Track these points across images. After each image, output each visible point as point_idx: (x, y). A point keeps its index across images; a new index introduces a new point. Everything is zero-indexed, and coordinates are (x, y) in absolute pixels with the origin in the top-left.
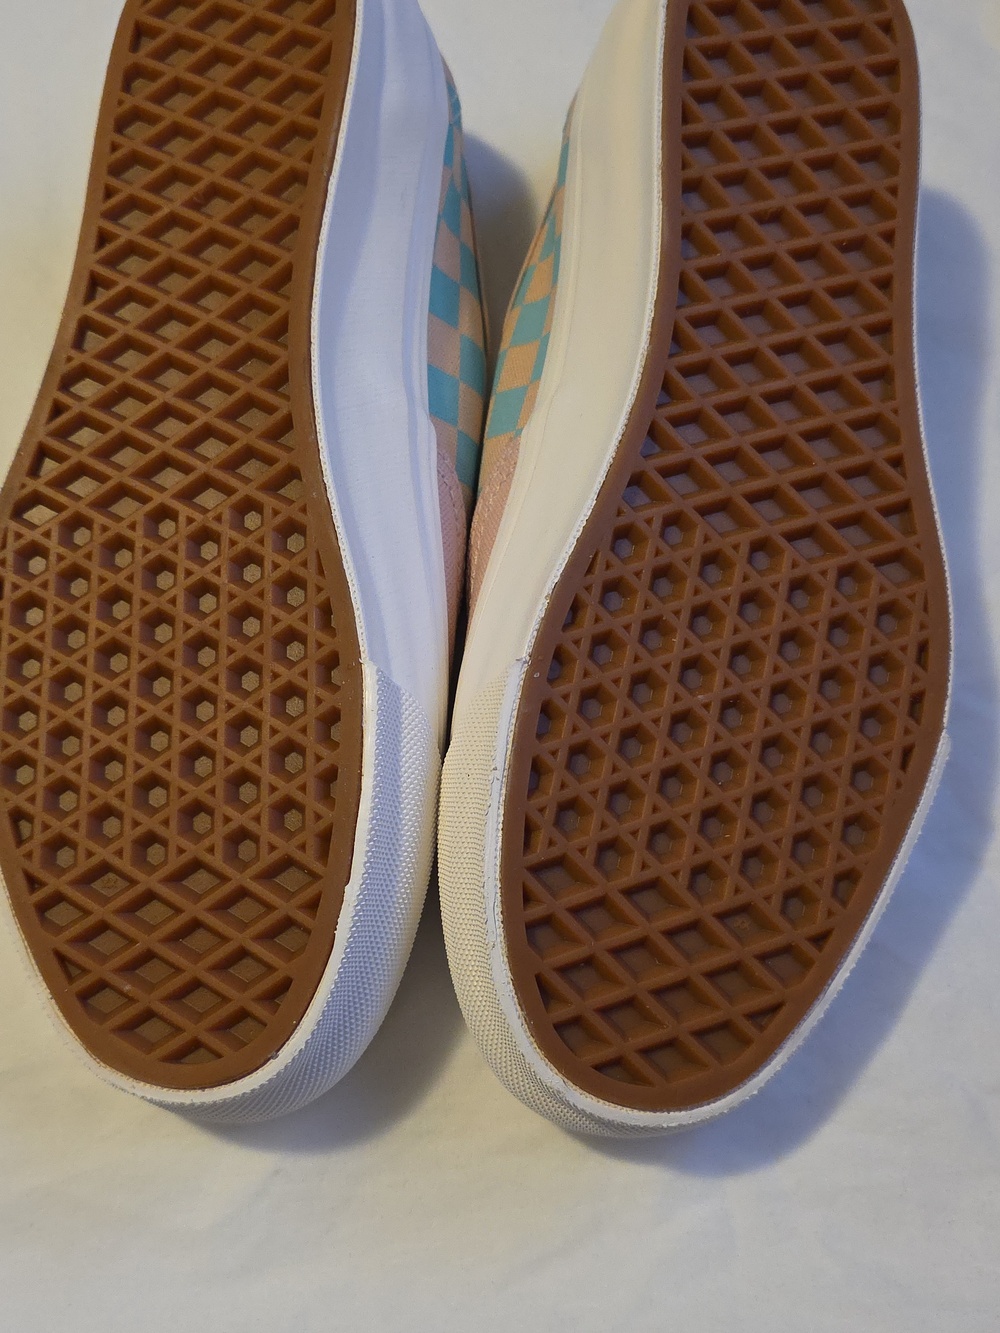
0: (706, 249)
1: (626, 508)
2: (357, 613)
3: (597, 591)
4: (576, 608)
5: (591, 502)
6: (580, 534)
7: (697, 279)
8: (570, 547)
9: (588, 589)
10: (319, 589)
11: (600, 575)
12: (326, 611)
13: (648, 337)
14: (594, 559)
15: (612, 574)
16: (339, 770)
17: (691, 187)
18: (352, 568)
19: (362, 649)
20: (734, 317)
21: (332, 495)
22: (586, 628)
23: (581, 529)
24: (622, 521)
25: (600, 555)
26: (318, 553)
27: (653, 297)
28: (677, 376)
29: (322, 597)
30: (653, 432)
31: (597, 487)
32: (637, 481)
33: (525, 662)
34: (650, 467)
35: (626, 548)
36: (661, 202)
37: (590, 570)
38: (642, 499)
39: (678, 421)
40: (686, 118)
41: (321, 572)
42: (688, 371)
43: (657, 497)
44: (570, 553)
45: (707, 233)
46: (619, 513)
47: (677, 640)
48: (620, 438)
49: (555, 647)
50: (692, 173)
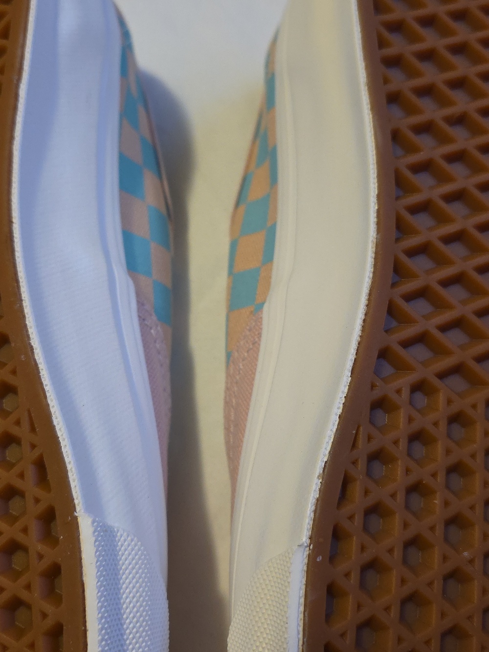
0: (411, 149)
1: (378, 383)
2: (69, 467)
3: (362, 465)
4: (346, 482)
5: (346, 379)
6: (340, 410)
7: (408, 174)
8: (334, 424)
9: (354, 463)
10: (33, 446)
11: (364, 448)
12: (40, 466)
13: (375, 226)
14: (357, 434)
15: (374, 446)
16: (64, 628)
17: (393, 98)
18: (61, 424)
19: (76, 502)
20: (442, 204)
21: (39, 356)
22: (358, 501)
23: (341, 406)
24: (377, 394)
25: (361, 429)
26: (29, 411)
27: (374, 192)
28: (404, 258)
29: (36, 453)
30: (392, 311)
31: (349, 365)
32: (384, 354)
33: (306, 547)
34: (393, 340)
35: (382, 418)
36: (370, 112)
37: (354, 445)
38: (388, 370)
39: (409, 297)
40: (382, 43)
41: (33, 429)
42: (412, 253)
43: (401, 367)
44: (335, 430)
45: (411, 135)
46: (373, 386)
47: (437, 501)
48: (363, 317)
49: (332, 527)
50: (393, 87)
